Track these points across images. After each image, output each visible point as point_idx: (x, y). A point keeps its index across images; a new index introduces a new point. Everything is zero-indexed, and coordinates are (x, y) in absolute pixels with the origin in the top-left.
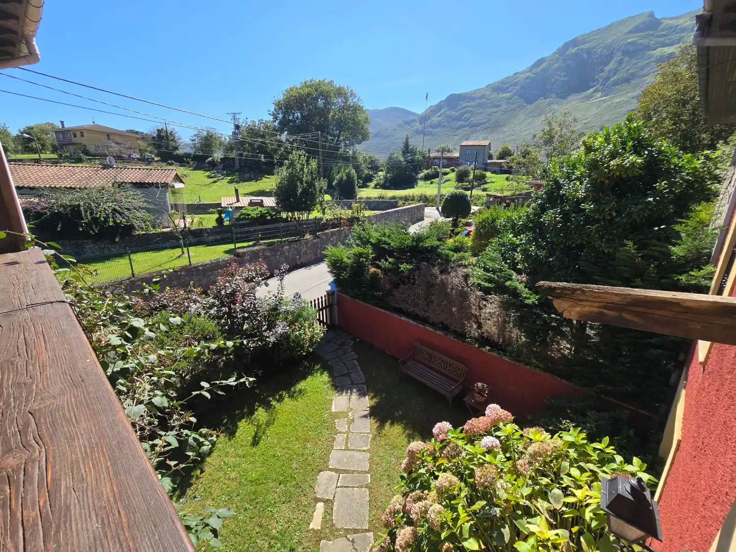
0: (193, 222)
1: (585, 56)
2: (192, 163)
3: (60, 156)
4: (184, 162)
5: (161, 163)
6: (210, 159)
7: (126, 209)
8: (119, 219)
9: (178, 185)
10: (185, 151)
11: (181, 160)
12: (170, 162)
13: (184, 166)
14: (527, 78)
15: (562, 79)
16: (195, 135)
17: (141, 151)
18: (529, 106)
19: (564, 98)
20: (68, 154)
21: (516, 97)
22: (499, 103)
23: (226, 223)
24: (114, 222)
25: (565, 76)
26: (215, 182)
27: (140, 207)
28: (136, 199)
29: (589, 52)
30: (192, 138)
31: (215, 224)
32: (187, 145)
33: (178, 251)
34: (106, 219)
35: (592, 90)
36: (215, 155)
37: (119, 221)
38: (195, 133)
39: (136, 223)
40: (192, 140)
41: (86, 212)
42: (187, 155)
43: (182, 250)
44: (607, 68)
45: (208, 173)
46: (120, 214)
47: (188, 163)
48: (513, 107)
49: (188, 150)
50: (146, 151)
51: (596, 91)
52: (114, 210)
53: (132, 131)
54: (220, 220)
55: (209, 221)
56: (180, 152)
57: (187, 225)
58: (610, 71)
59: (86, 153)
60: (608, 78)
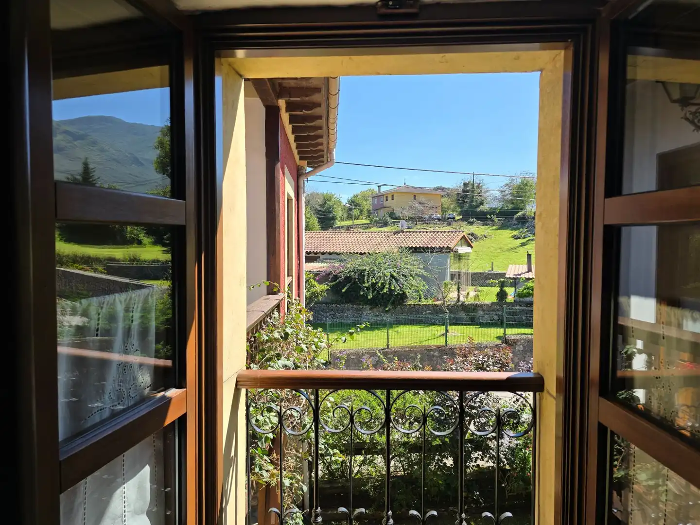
0: (470, 295)
2: (496, 220)
3: (371, 221)
4: (486, 219)
5: (460, 222)
6: (520, 214)
7: (403, 275)
8: (394, 286)
9: (463, 250)
10: (491, 206)
11: (484, 218)
12: (471, 220)
13: (486, 225)
16: (507, 185)
17: (444, 210)
20: (377, 219)
23: (510, 298)
24: (390, 289)
26: (523, 245)
27: (417, 274)
28: (414, 265)
30: (502, 189)
31: (494, 299)
32: (495, 199)
33: (442, 330)
34: (383, 285)
36: (528, 208)
37: (393, 288)
38: (507, 182)
39: (408, 292)
40: (502, 191)
41: (369, 277)
42: (492, 212)
43: (446, 328)
45: (516, 233)
46: (397, 280)
47: (492, 220)
49: (496, 205)
50: (448, 209)
52: (392, 276)
53: (438, 188)
54: (502, 295)
55: (489, 295)
56: (485, 207)
57: (462, 299)
59: (392, 215)
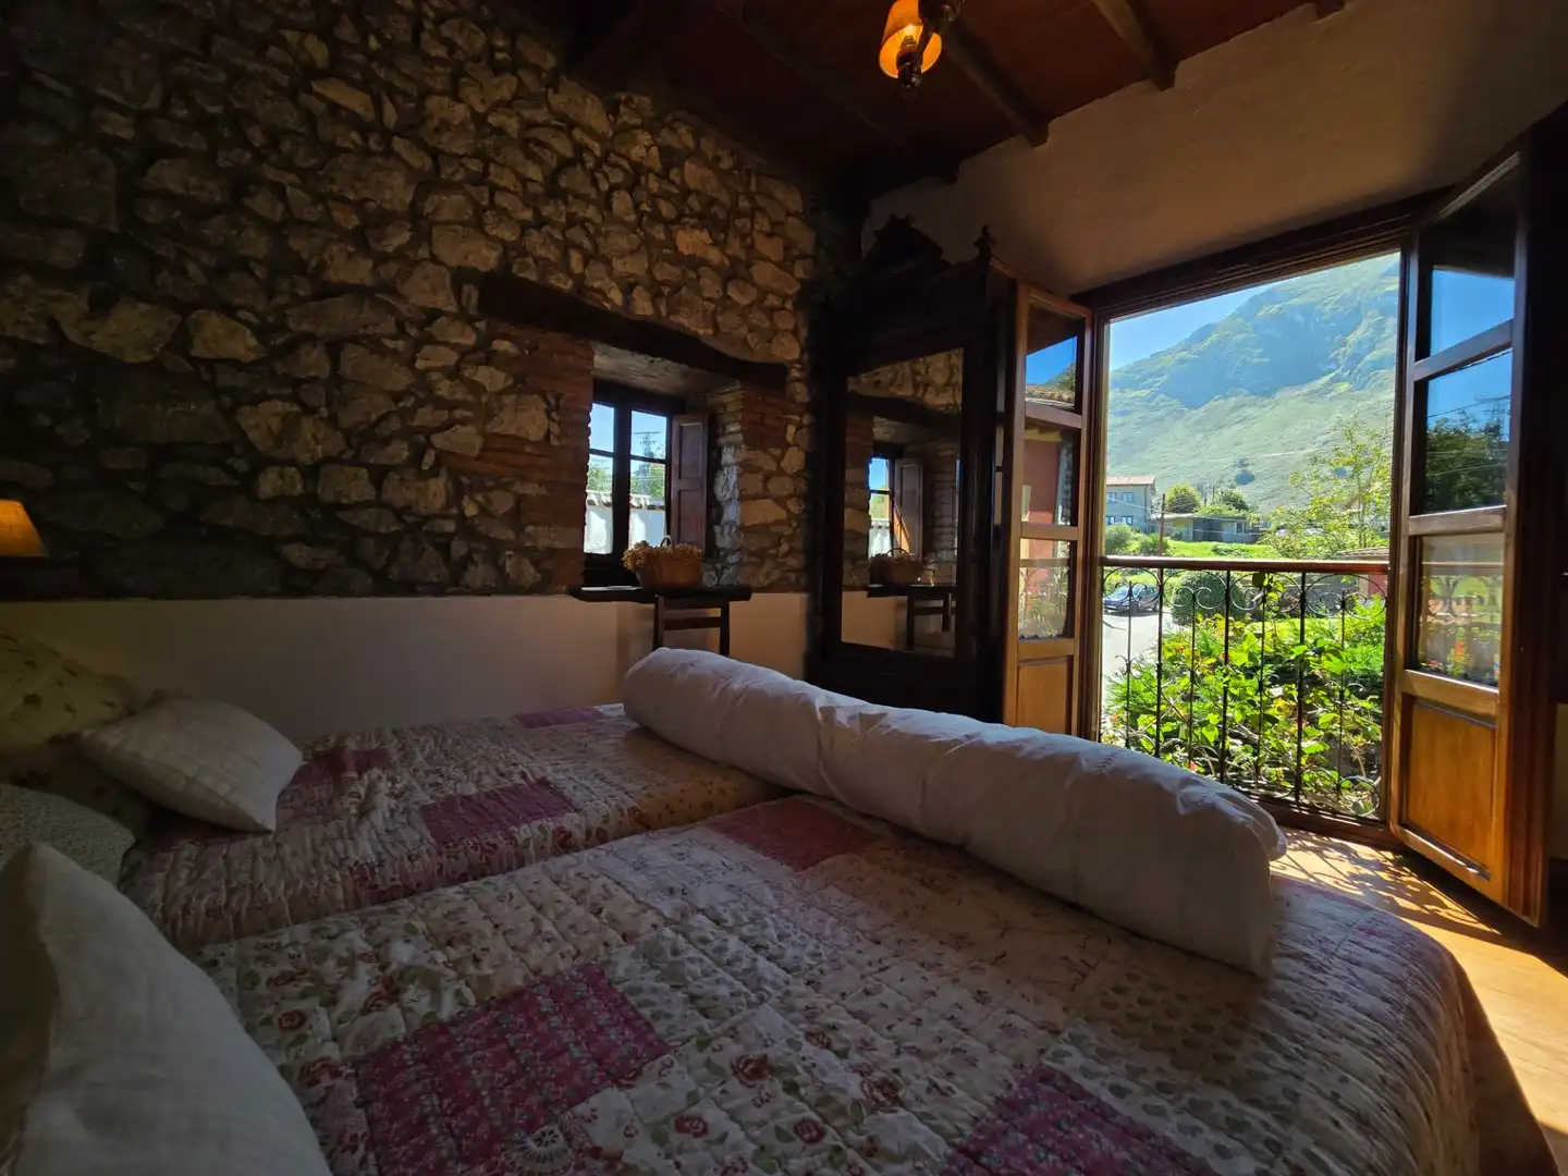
1: (1300, 318)
14: (1182, 361)
15: (1256, 360)
18: (1194, 412)
19: (1268, 394)
21: (1162, 396)
22: (1128, 408)
25: (1261, 356)
29: (1307, 311)
35: (1326, 378)
44: (1352, 339)
48: (1157, 414)
51: (1337, 380)
58: (1359, 343)
60: (1356, 358)
